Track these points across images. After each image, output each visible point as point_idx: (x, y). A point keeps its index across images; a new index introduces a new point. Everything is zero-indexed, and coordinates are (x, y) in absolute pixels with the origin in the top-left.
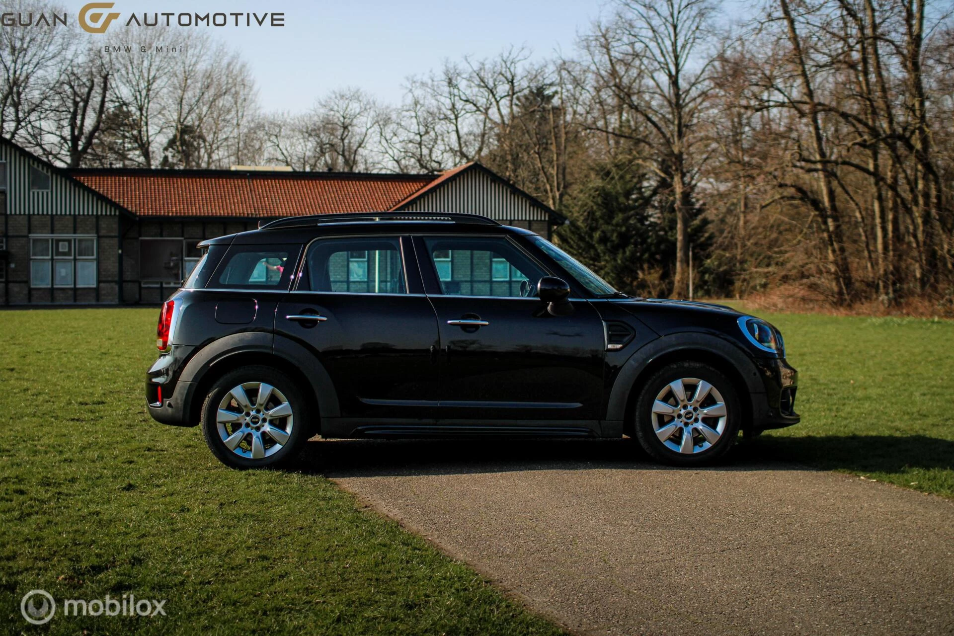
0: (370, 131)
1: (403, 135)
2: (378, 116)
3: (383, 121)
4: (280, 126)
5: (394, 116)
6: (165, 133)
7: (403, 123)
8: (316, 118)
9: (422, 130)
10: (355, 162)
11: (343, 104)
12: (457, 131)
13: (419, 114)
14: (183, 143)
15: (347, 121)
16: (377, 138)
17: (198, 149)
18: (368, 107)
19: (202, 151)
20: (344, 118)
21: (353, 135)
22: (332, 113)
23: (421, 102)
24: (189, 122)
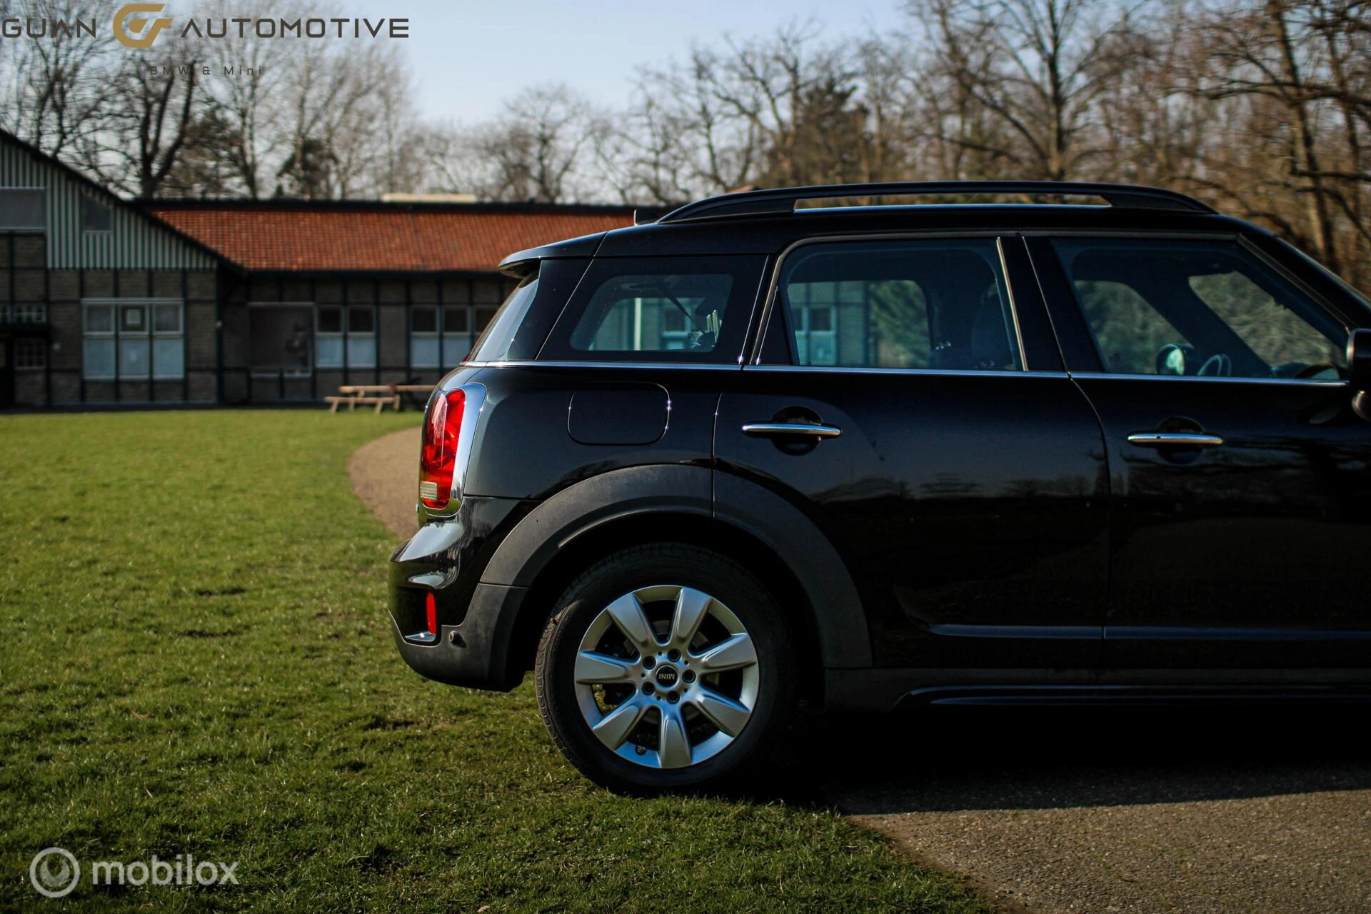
0: (582, 146)
1: (631, 152)
2: (593, 122)
3: (601, 130)
4: (447, 142)
5: (616, 123)
6: (279, 152)
7: (631, 134)
8: (500, 128)
9: (659, 142)
10: (559, 192)
11: (541, 106)
12: (710, 147)
13: (655, 120)
14: (306, 166)
15: (548, 132)
16: (590, 156)
17: (326, 173)
18: (578, 110)
19: (333, 177)
20: (543, 126)
21: (555, 155)
22: (524, 120)
23: (657, 102)
24: (313, 134)
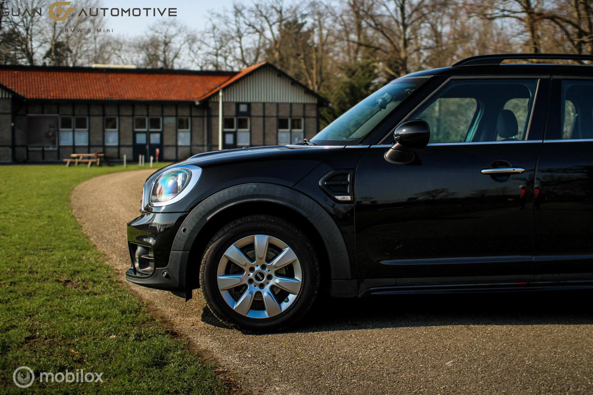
0: (183, 46)
1: (205, 49)
2: (188, 36)
3: (192, 40)
4: (121, 44)
5: (199, 36)
7: (206, 41)
8: (146, 38)
9: (218, 44)
10: (172, 65)
11: (164, 28)
12: (241, 47)
14: (57, 54)
15: (167, 40)
16: (187, 51)
17: (67, 57)
18: (182, 30)
19: (69, 59)
20: (165, 37)
21: (170, 51)
22: (157, 34)
24: (60, 40)
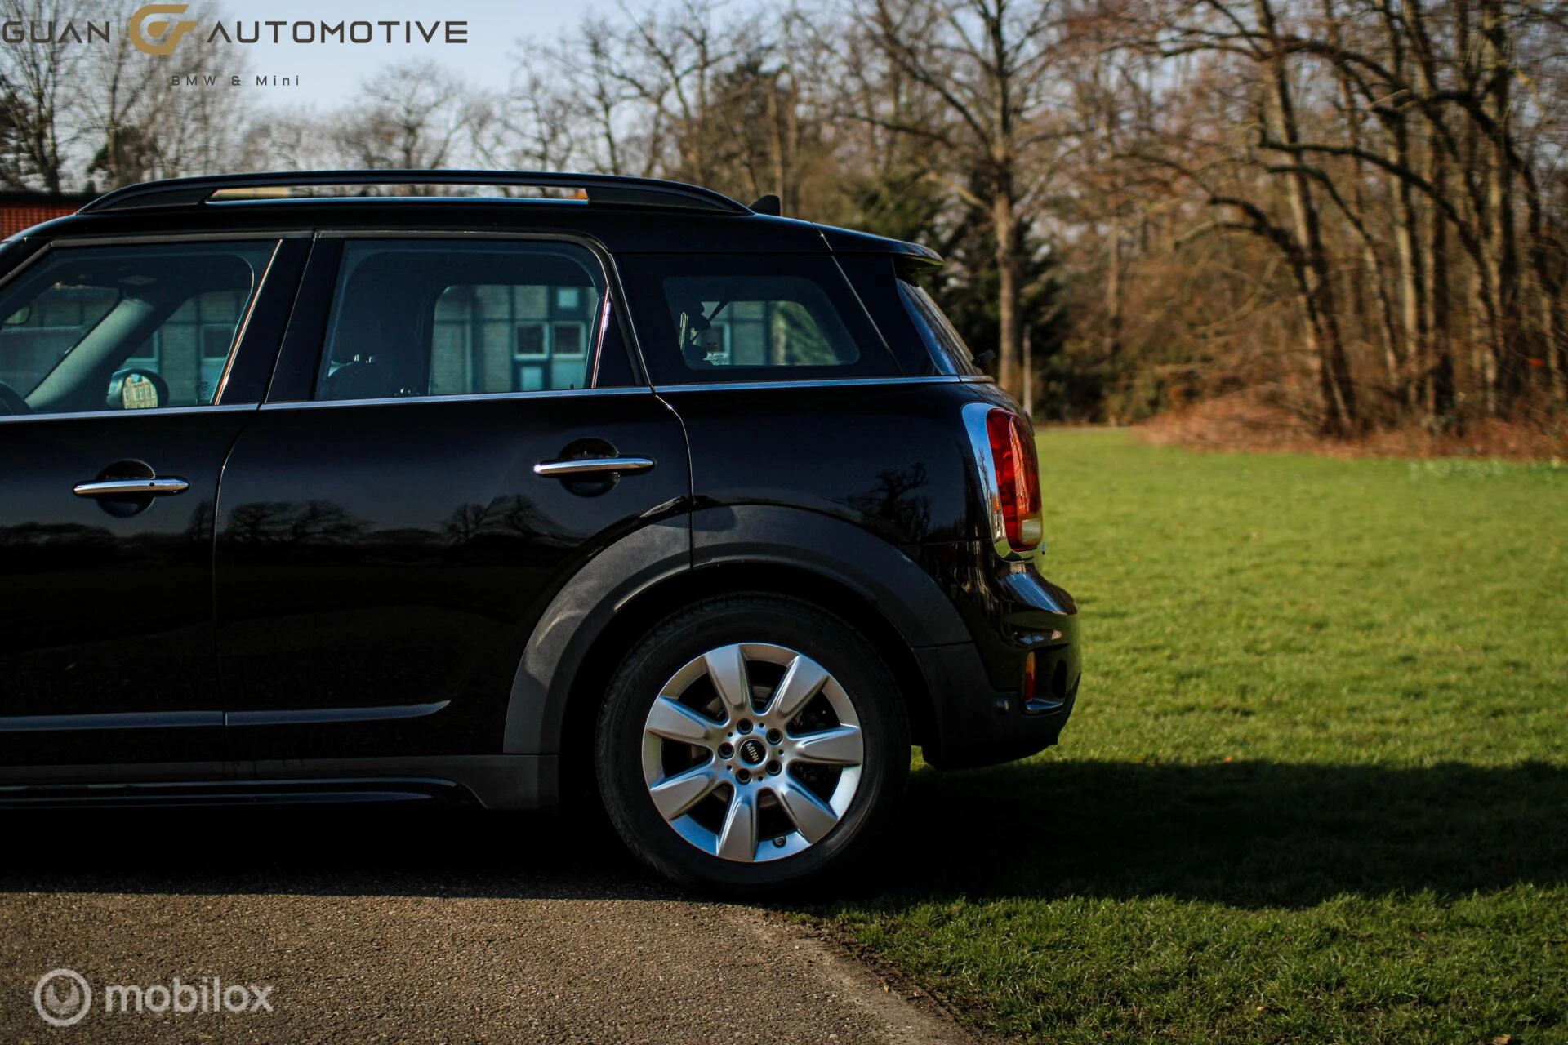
0: (456, 135)
1: (515, 142)
2: (469, 107)
3: (478, 118)
4: (299, 131)
5: (497, 111)
6: (90, 140)
7: (513, 121)
8: (361, 114)
9: (546, 130)
12: (609, 136)
14: (121, 159)
16: (467, 147)
19: (157, 168)
20: (409, 112)
22: (388, 105)
